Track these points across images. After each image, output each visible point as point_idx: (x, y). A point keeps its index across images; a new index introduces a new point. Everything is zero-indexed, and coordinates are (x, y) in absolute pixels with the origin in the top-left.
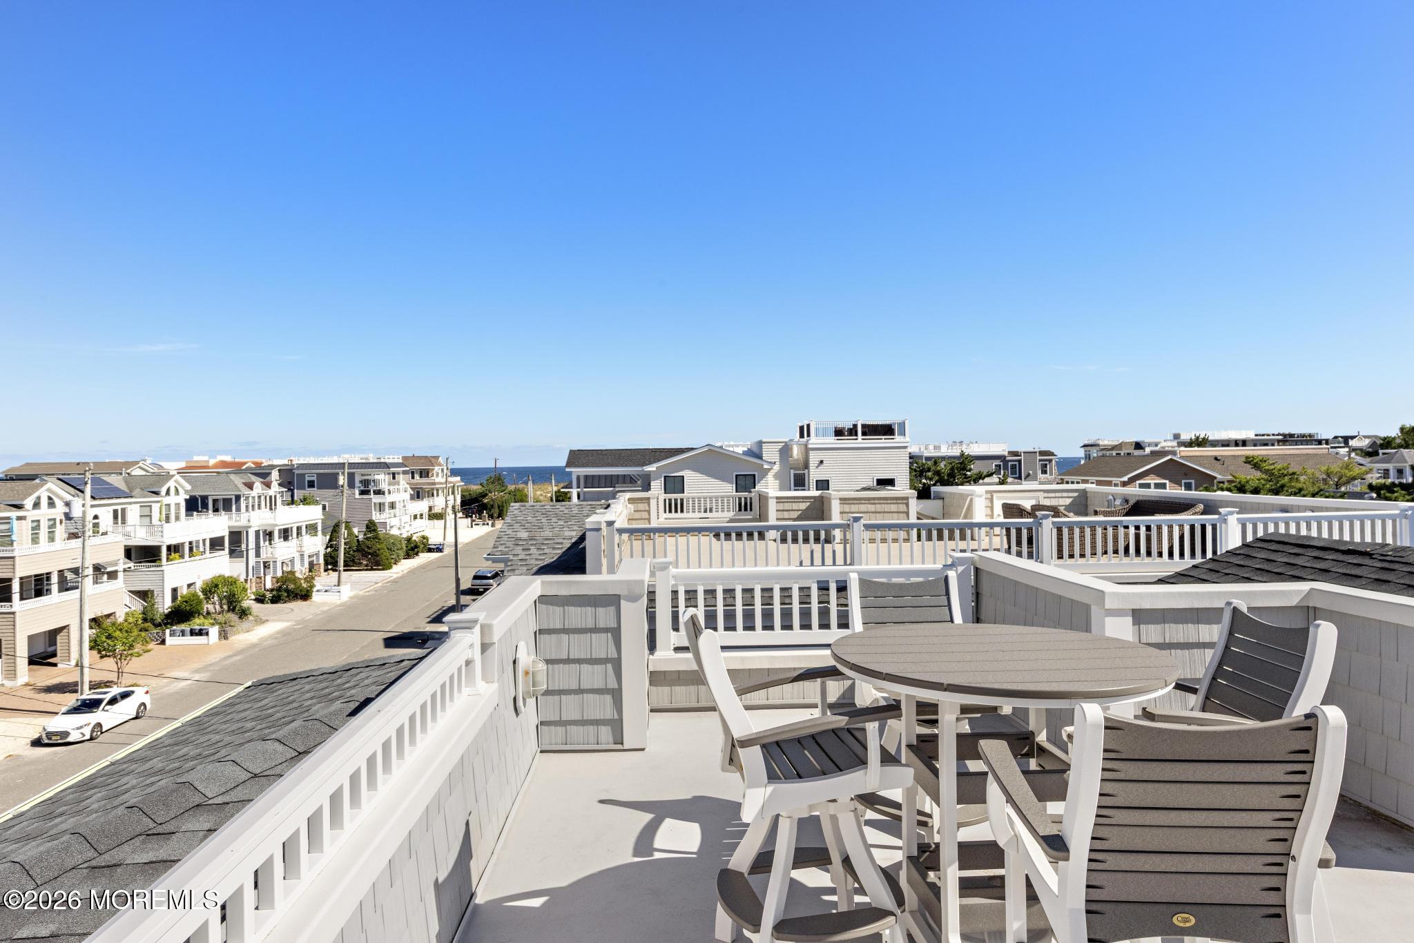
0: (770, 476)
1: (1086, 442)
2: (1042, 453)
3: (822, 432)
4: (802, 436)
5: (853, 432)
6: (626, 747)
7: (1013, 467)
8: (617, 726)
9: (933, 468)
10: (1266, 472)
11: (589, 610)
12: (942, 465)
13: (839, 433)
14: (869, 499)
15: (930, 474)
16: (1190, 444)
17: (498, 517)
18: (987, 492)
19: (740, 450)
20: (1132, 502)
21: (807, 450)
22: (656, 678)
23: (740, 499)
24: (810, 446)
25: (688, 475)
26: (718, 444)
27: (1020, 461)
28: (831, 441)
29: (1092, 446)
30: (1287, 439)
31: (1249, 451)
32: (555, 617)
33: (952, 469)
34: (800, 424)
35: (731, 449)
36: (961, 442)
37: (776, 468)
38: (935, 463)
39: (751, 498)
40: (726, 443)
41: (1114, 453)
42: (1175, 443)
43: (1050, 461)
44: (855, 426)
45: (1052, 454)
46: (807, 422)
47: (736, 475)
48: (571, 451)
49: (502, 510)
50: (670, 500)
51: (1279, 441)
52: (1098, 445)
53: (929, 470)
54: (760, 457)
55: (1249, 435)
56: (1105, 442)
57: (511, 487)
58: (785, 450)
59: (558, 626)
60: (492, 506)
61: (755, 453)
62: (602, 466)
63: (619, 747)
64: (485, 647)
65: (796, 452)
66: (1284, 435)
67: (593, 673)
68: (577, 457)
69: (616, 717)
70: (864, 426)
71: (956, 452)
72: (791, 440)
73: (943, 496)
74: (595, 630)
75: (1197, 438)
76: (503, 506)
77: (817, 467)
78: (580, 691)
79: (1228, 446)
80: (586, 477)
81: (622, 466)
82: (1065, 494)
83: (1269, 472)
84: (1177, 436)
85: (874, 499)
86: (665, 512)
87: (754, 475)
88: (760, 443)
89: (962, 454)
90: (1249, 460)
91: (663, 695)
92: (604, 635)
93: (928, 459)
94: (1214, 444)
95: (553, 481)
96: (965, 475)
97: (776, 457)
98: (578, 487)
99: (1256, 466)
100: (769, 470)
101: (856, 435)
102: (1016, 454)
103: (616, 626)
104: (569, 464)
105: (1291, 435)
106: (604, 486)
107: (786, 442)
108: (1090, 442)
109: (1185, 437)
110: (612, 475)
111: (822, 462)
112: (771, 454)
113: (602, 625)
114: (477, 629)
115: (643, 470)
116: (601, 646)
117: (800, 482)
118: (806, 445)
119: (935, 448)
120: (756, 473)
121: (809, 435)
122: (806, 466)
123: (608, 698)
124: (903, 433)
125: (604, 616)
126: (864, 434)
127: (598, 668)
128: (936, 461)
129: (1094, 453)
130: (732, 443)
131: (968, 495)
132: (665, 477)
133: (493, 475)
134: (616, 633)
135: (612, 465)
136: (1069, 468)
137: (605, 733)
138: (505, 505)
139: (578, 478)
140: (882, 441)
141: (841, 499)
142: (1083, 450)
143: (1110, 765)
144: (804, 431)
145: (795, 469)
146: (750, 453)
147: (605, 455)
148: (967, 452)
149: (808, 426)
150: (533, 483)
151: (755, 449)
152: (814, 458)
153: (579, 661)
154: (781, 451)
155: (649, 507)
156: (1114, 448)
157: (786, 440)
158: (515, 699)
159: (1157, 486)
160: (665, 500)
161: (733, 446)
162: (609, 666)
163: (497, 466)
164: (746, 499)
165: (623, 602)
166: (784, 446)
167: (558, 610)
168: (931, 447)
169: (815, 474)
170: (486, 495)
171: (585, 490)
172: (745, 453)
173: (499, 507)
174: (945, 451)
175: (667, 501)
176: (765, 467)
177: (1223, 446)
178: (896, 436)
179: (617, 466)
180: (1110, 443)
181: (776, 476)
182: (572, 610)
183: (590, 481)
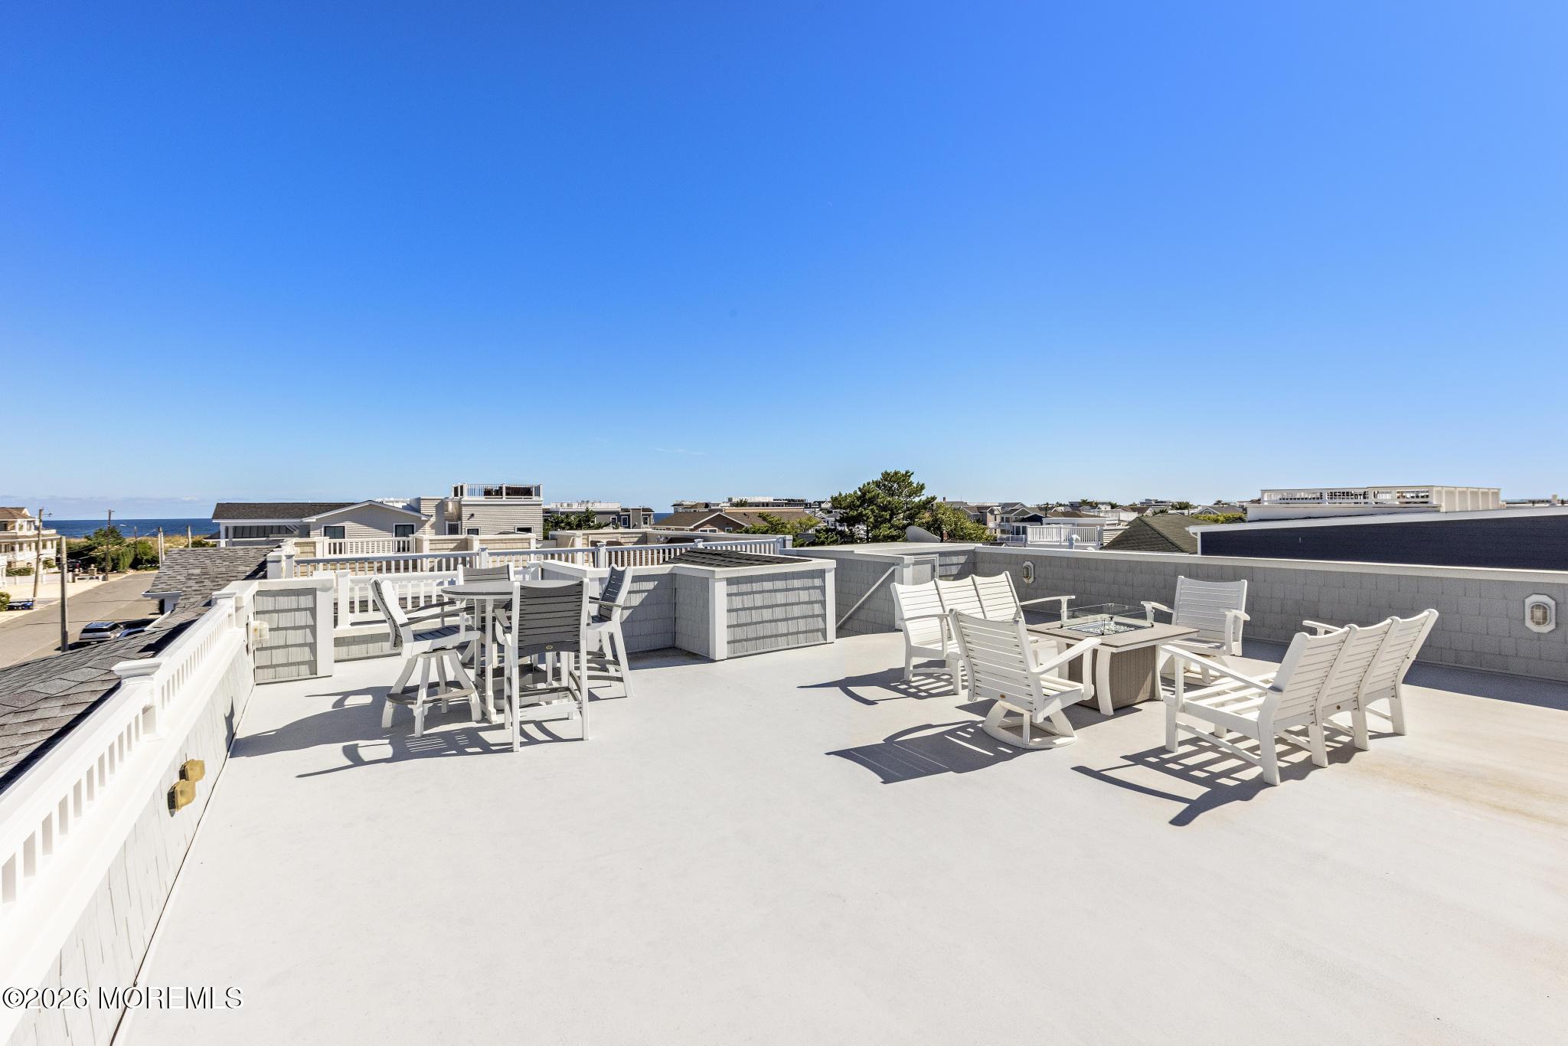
0: (427, 526)
1: (675, 503)
2: (644, 510)
3: (472, 492)
4: (456, 495)
5: (499, 492)
6: (319, 675)
7: (625, 520)
8: (313, 666)
9: (565, 520)
10: (770, 522)
11: (293, 598)
12: (572, 518)
13: (488, 493)
14: (501, 540)
15: (563, 525)
16: (737, 505)
17: (112, 571)
18: (584, 534)
19: (400, 505)
20: (669, 537)
21: (460, 506)
22: (339, 642)
23: (399, 542)
24: (462, 503)
25: (348, 525)
26: (379, 500)
27: (629, 516)
28: (482, 499)
29: (678, 505)
30: (791, 503)
31: (761, 510)
32: (268, 603)
33: (580, 521)
34: (454, 486)
35: (391, 504)
36: (588, 502)
37: (433, 519)
38: (567, 516)
39: (408, 541)
40: (387, 499)
41: (692, 510)
42: (729, 504)
43: (650, 515)
44: (501, 488)
45: (651, 511)
46: (460, 484)
47: (396, 526)
48: (218, 504)
49: (118, 563)
50: (335, 544)
51: (786, 504)
52: (683, 505)
53: (562, 522)
54: (418, 511)
55: (770, 499)
56: (687, 503)
57: (130, 540)
58: (441, 506)
59: (271, 608)
60: (104, 559)
61: (415, 507)
62: (256, 518)
63: (315, 676)
64: (237, 609)
65: (451, 507)
66: (789, 500)
67: (296, 636)
68: (224, 510)
69: (312, 659)
70: (507, 488)
71: (583, 509)
72: (447, 498)
73: (556, 537)
74: (298, 610)
75: (741, 501)
76: (118, 559)
77: (468, 519)
78: (286, 646)
79: (759, 506)
80: (235, 528)
81: (278, 518)
82: (634, 535)
83: (770, 523)
84: (730, 500)
85: (505, 540)
86: (330, 553)
87: (413, 525)
88: (419, 500)
89: (587, 510)
90: (761, 516)
91: (343, 652)
92: (304, 613)
93: (562, 513)
94: (751, 505)
95: (190, 533)
96: (589, 525)
97: (433, 511)
98: (227, 537)
99: (764, 519)
100: (427, 521)
101: (502, 495)
102: (626, 510)
103: (313, 606)
104: (216, 516)
105: (793, 500)
106: (255, 536)
107: (442, 500)
108: (678, 503)
109: (735, 500)
110: (265, 526)
111: (472, 515)
112: (428, 509)
113: (303, 606)
114: (234, 599)
115: (301, 521)
116: (303, 618)
117: (454, 530)
118: (459, 502)
119: (568, 505)
120: (414, 524)
121: (462, 494)
122: (460, 518)
123: (307, 649)
124: (538, 494)
125: (305, 601)
126: (507, 494)
127: (300, 632)
128: (567, 515)
129: (680, 510)
130: (392, 499)
131: (571, 536)
132: (325, 527)
133: (105, 528)
134: (313, 611)
135: (267, 517)
136: (662, 520)
137: (304, 670)
138: (121, 557)
139: (227, 529)
140: (522, 500)
141: (480, 540)
142: (673, 508)
143: (523, 600)
144: (458, 491)
145: (449, 521)
146: (409, 507)
147: (258, 508)
148: (591, 508)
149: (462, 487)
150: (165, 535)
151: (414, 505)
152: (466, 512)
153: (286, 629)
154: (437, 507)
155: (315, 549)
156: (692, 507)
157: (443, 498)
158: (247, 646)
159: (710, 531)
160: (330, 544)
161: (393, 502)
162: (308, 630)
163: (111, 519)
164: (404, 542)
165: (318, 592)
166: (440, 503)
167: (271, 599)
168: (565, 505)
169: (466, 524)
170: (95, 548)
171: (234, 540)
172: (404, 508)
173: (113, 560)
174: (575, 508)
175: (332, 545)
176: (423, 518)
177: (756, 506)
178: (533, 497)
179: (273, 518)
180: (690, 503)
181: (432, 526)
182: (281, 599)
183: (239, 532)
